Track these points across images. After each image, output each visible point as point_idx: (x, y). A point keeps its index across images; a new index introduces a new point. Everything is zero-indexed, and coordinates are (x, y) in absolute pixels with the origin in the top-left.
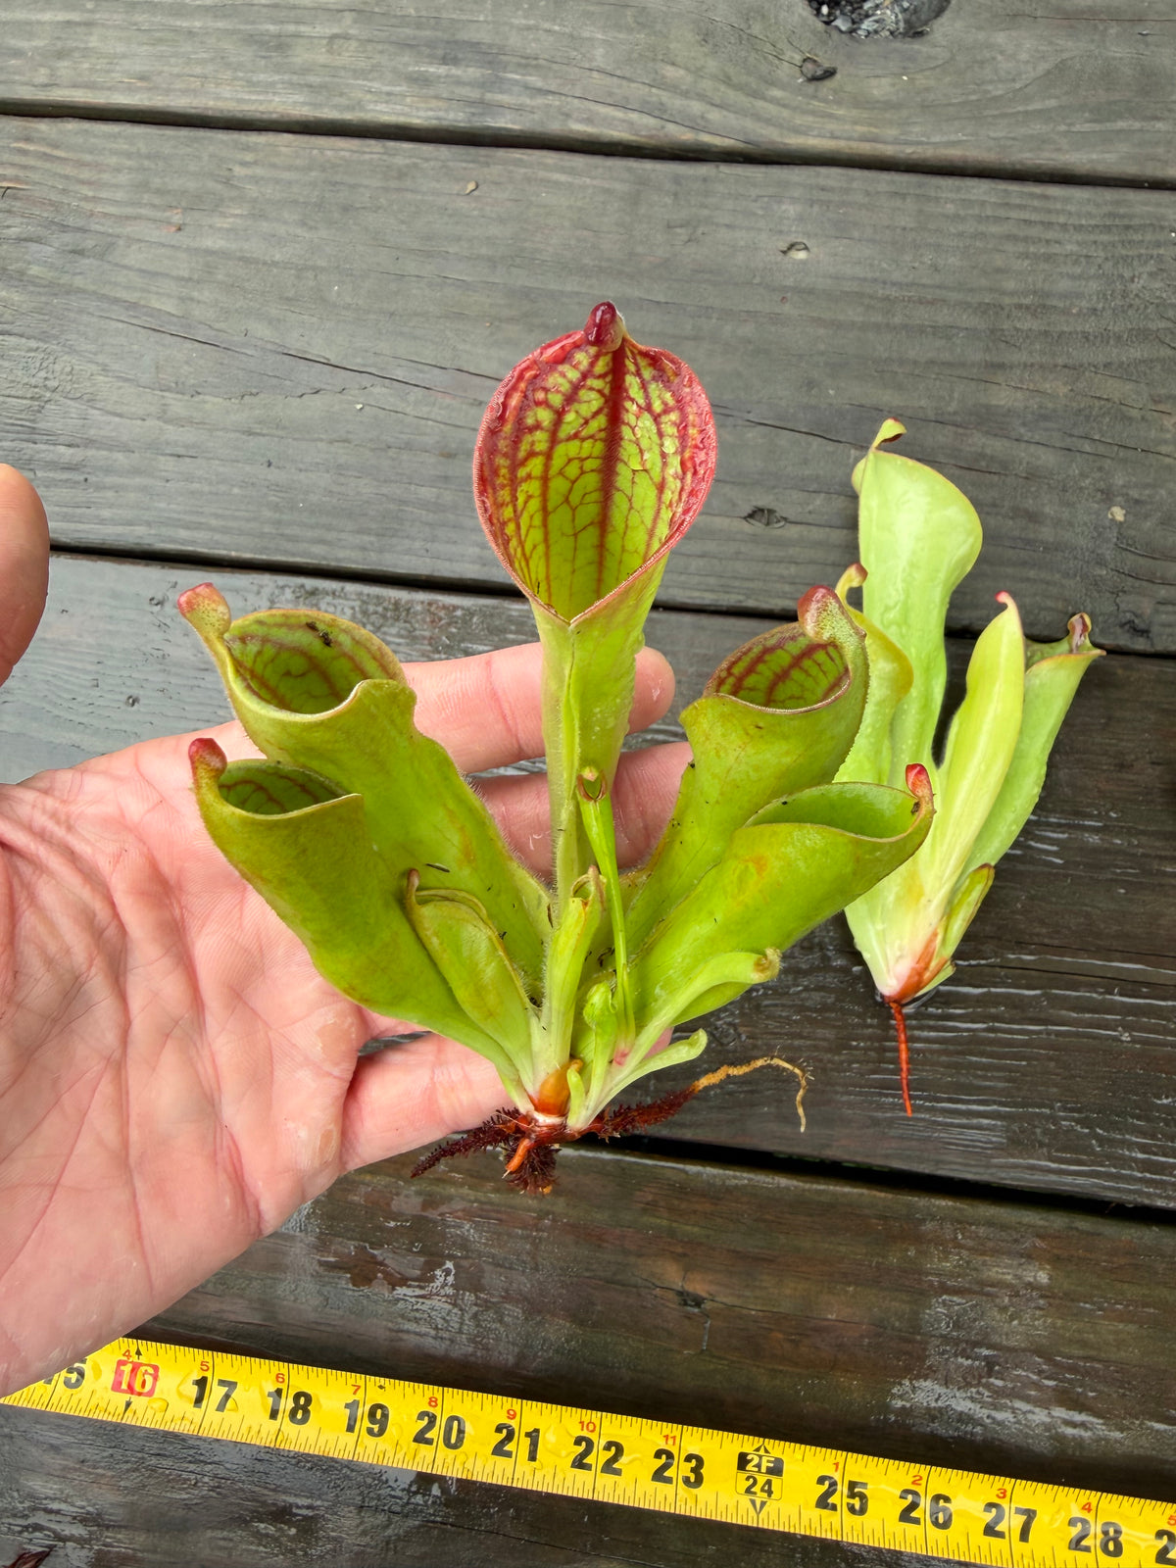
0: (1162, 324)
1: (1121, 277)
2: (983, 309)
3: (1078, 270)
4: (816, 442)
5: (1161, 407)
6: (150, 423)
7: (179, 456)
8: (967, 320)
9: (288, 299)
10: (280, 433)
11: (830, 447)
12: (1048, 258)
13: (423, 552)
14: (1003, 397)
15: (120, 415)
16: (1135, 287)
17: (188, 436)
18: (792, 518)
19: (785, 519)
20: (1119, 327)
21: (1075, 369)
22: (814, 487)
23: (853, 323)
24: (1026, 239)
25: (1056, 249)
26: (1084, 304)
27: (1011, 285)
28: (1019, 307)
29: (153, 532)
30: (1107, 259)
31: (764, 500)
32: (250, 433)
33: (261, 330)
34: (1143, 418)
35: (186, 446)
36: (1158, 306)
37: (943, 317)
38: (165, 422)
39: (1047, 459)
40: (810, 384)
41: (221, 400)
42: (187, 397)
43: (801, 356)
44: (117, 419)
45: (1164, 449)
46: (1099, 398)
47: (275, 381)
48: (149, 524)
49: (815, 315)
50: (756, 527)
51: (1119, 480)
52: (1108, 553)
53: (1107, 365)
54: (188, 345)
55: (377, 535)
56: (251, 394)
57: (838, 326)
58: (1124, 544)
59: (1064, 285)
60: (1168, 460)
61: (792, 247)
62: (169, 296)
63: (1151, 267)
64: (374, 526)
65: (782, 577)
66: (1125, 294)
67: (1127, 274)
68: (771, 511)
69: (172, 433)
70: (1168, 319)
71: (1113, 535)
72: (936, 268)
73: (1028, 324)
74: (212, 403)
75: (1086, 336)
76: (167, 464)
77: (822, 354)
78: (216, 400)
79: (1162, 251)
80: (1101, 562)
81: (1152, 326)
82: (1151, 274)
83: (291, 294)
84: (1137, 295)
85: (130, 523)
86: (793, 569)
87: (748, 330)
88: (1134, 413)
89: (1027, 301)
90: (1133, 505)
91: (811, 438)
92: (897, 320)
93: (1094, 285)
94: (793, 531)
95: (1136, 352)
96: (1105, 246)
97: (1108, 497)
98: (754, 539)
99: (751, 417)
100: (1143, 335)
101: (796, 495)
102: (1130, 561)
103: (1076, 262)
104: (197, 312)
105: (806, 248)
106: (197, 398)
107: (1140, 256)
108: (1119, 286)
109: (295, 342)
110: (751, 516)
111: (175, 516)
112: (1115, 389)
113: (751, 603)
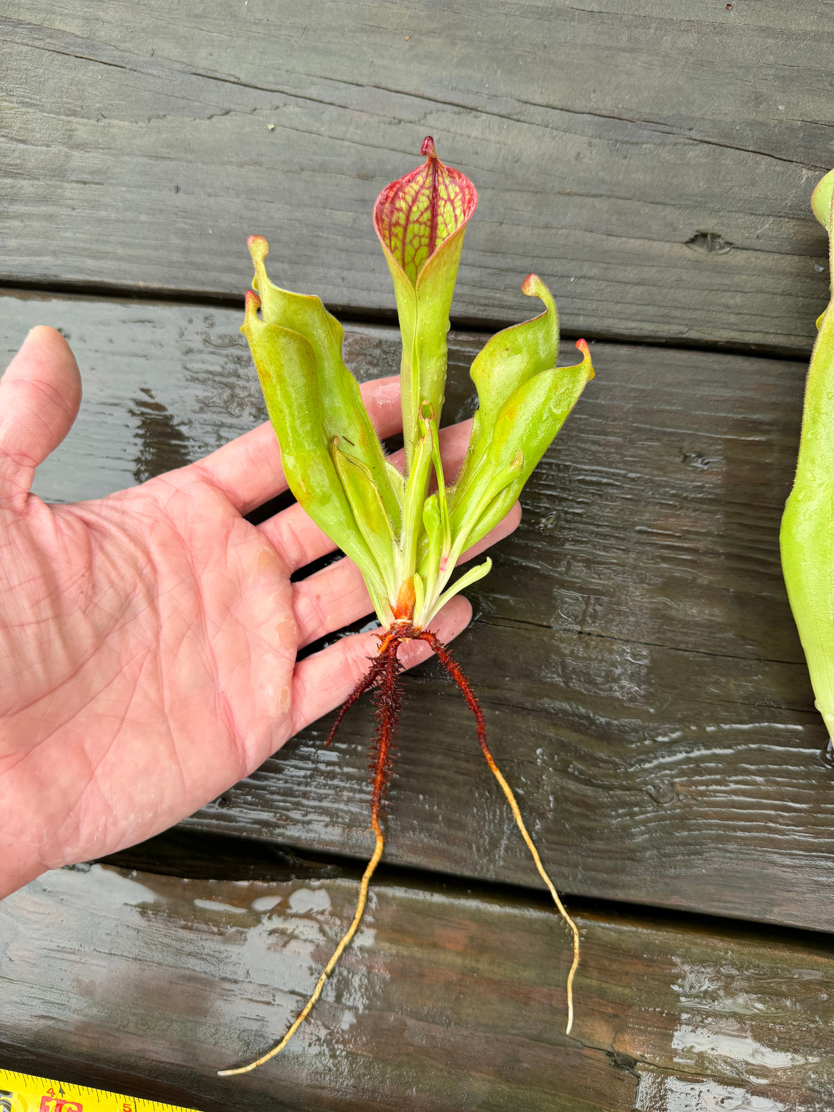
4: (765, 161)
6: (54, 149)
7: (85, 183)
9: (196, 16)
10: (189, 157)
11: (780, 167)
13: (339, 281)
15: (24, 142)
17: (91, 160)
18: (738, 243)
19: (729, 244)
22: (763, 209)
23: (806, 34)
29: (59, 262)
31: (709, 225)
32: (157, 158)
33: (169, 49)
35: (93, 173)
38: (72, 147)
40: (758, 99)
41: (127, 124)
42: (93, 122)
43: (748, 69)
44: (22, 146)
47: (182, 102)
48: (54, 253)
49: (763, 24)
50: (699, 252)
54: (94, 67)
55: (291, 262)
56: (158, 117)
57: (789, 36)
62: (74, 17)
64: (287, 253)
65: (727, 307)
68: (715, 236)
69: (79, 159)
74: (119, 127)
76: (71, 191)
77: (770, 66)
78: (121, 123)
83: (199, 10)
85: (36, 253)
86: (739, 299)
87: (689, 40)
91: (759, 157)
94: (740, 258)
98: (696, 264)
99: (693, 134)
101: (742, 219)
104: (103, 33)
106: (104, 122)
109: (203, 61)
110: (692, 241)
111: (81, 245)
113: (693, 334)
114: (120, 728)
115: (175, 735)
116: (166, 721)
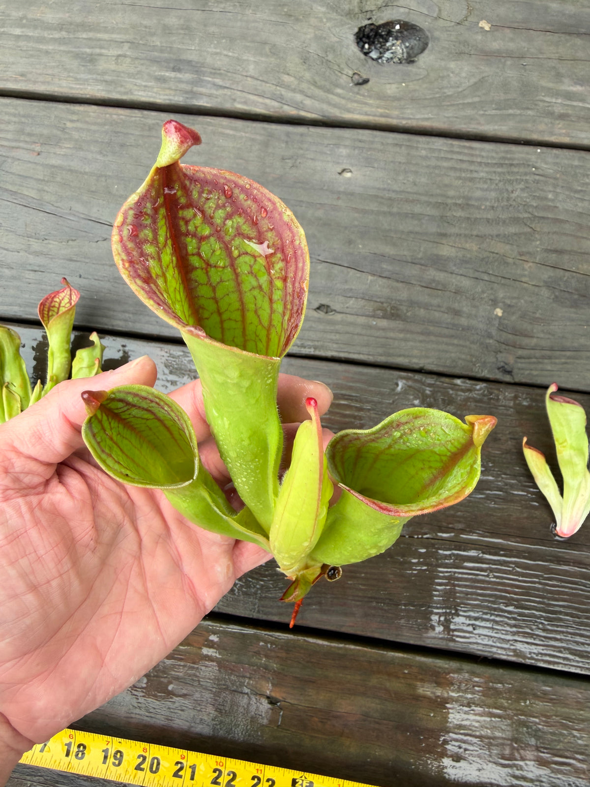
0: (526, 215)
1: (507, 190)
2: (437, 205)
3: (486, 186)
4: (352, 272)
5: (523, 258)
6: (22, 253)
7: (36, 271)
8: (429, 211)
9: (92, 192)
10: (87, 261)
11: (358, 274)
12: (472, 180)
13: (155, 323)
14: (446, 251)
15: (7, 250)
16: (514, 195)
17: (40, 260)
18: (338, 310)
19: (335, 311)
20: (504, 216)
21: (481, 237)
22: (350, 294)
23: (372, 211)
24: (461, 170)
25: (475, 175)
26: (488, 204)
27: (451, 193)
28: (456, 204)
29: (22, 309)
30: (500, 181)
31: (325, 301)
32: (71, 260)
33: (78, 207)
34: (514, 263)
35: (39, 266)
36: (524, 205)
37: (417, 209)
38: (29, 254)
39: (466, 283)
40: (350, 242)
41: (57, 243)
42: (41, 241)
43: (346, 228)
44: (5, 252)
45: (524, 279)
46: (493, 253)
47: (84, 234)
48: (20, 306)
49: (354, 206)
50: (321, 314)
51: (501, 295)
52: (494, 332)
53: (498, 236)
54: (42, 214)
55: (133, 313)
56: (72, 240)
57: (365, 212)
58: (502, 328)
59: (478, 194)
60: (526, 285)
61: (344, 171)
62: (33, 189)
63: (522, 186)
64: (131, 309)
65: (332, 340)
66: (508, 199)
67: (510, 189)
68: (328, 306)
69: (32, 259)
70: (529, 213)
71: (496, 323)
72: (415, 184)
73: (460, 213)
74: (53, 246)
75: (488, 220)
76: (31, 276)
77: (356, 226)
78: (54, 243)
79: (528, 178)
80: (490, 336)
81: (521, 216)
82: (522, 190)
83: (93, 189)
84: (514, 200)
85: (11, 305)
86: (338, 336)
87: (320, 213)
88: (510, 261)
89: (459, 202)
90: (507, 308)
91: (349, 270)
92: (395, 210)
93: (493, 194)
94: (338, 317)
95: (512, 229)
96: (500, 174)
97: (495, 303)
98: (319, 320)
99: (320, 258)
100: (516, 221)
101: (341, 298)
102: (505, 336)
103: (485, 182)
104: (47, 197)
105: (351, 172)
106: (46, 242)
107: (517, 180)
108: (505, 195)
109: (95, 213)
110: (318, 308)
111: (33, 301)
112: (501, 248)
113: (318, 353)
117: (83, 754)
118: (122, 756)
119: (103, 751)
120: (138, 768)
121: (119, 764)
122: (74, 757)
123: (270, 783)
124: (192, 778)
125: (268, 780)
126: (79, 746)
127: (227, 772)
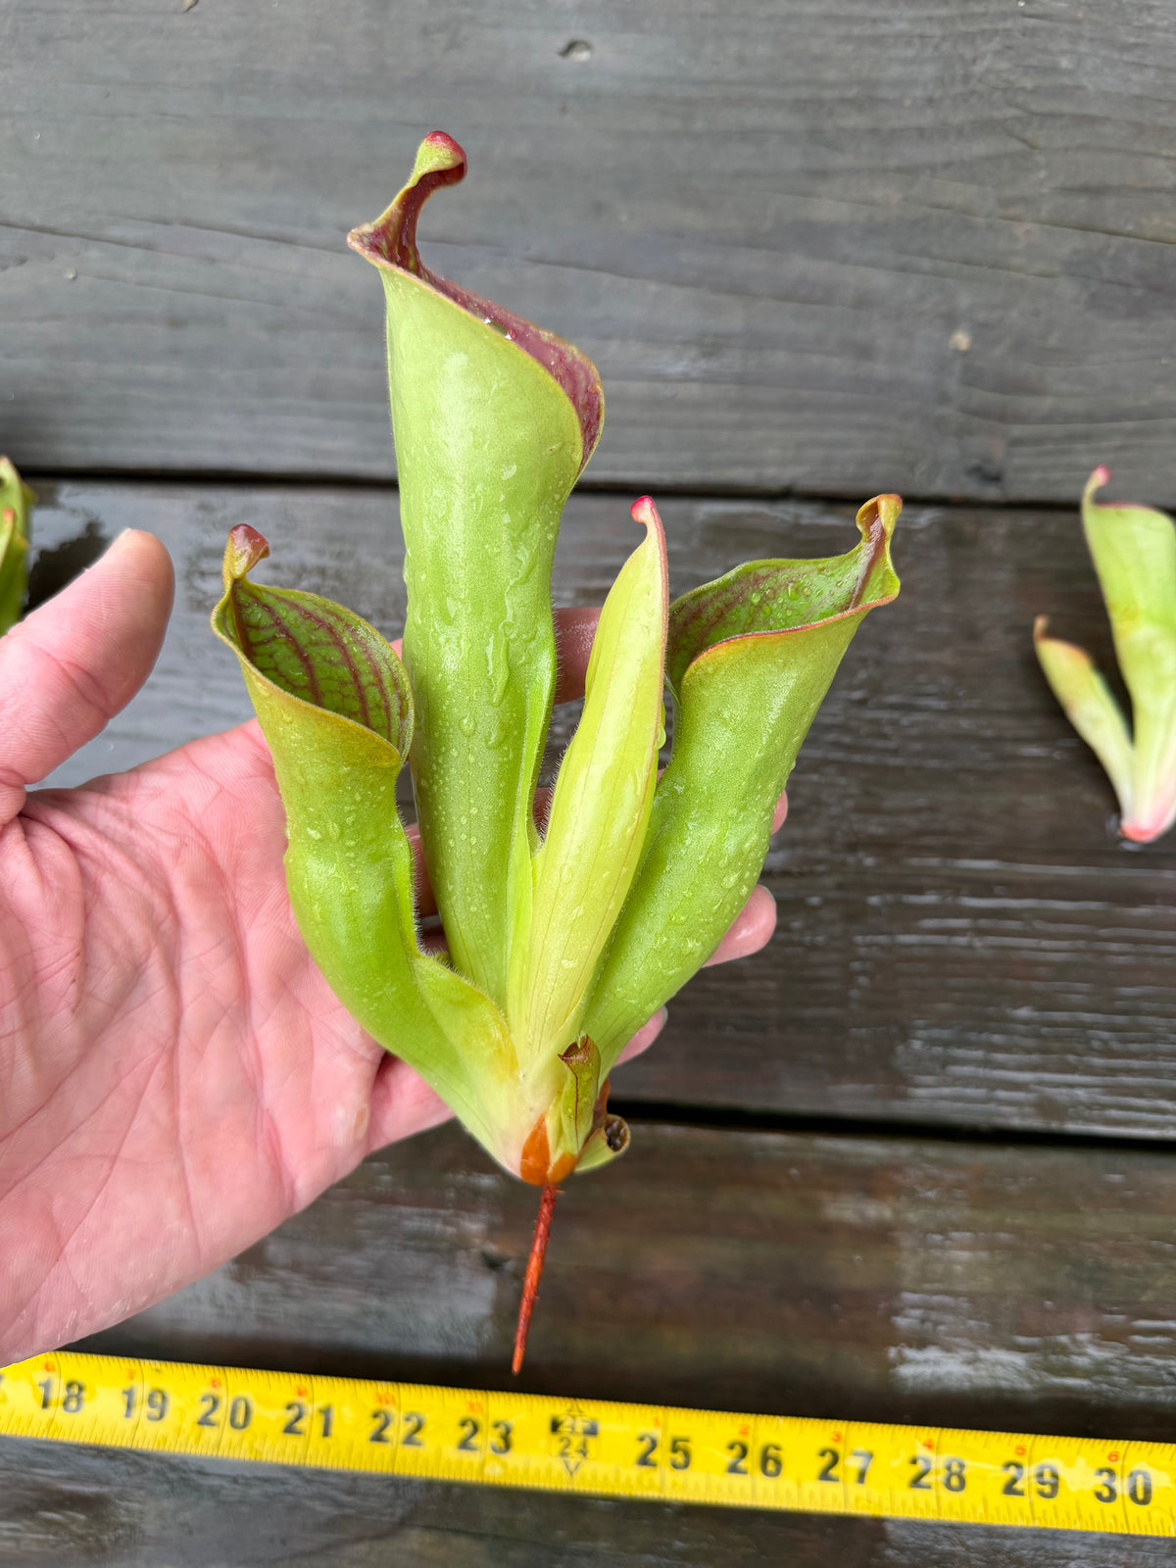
0: (1012, 112)
1: (961, 57)
2: (799, 106)
3: (910, 53)
5: (1012, 211)
8: (782, 119)
12: (877, 40)
14: (827, 208)
16: (978, 69)
20: (959, 118)
21: (909, 172)
23: (647, 133)
24: (849, 20)
25: (884, 28)
26: (919, 92)
27: (831, 74)
28: (843, 101)
30: (944, 38)
34: (990, 227)
36: (1005, 90)
37: (753, 118)
39: (881, 280)
40: (598, 209)
43: (586, 177)
45: (1016, 261)
46: (938, 206)
51: (964, 300)
52: (953, 386)
53: (947, 165)
57: (628, 136)
58: (972, 378)
59: (894, 71)
60: (1021, 276)
61: (571, 47)
63: (995, 44)
66: (966, 78)
67: (969, 53)
70: (1018, 106)
71: (957, 366)
72: (741, 60)
73: (853, 120)
75: (921, 132)
77: (611, 172)
79: (1009, 24)
80: (944, 398)
81: (998, 115)
82: (997, 53)
84: (980, 80)
88: (980, 221)
89: (852, 93)
90: (982, 332)
92: (699, 125)
93: (930, 71)
95: (980, 148)
96: (941, 21)
97: (951, 321)
100: (986, 127)
102: (980, 397)
103: (909, 44)
105: (588, 46)
107: (983, 32)
108: (959, 70)
112: (957, 193)
114: (109, 1176)
115: (192, 1179)
116: (179, 1159)
117: (79, 1400)
118: (164, 1398)
119: (125, 1392)
120: (205, 1421)
121: (162, 1416)
122: (60, 1408)
123: (502, 1430)
124: (326, 1433)
125: (496, 1425)
126: (70, 1385)
127: (403, 1414)
